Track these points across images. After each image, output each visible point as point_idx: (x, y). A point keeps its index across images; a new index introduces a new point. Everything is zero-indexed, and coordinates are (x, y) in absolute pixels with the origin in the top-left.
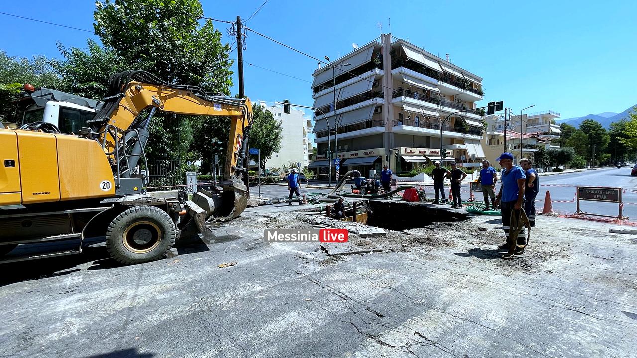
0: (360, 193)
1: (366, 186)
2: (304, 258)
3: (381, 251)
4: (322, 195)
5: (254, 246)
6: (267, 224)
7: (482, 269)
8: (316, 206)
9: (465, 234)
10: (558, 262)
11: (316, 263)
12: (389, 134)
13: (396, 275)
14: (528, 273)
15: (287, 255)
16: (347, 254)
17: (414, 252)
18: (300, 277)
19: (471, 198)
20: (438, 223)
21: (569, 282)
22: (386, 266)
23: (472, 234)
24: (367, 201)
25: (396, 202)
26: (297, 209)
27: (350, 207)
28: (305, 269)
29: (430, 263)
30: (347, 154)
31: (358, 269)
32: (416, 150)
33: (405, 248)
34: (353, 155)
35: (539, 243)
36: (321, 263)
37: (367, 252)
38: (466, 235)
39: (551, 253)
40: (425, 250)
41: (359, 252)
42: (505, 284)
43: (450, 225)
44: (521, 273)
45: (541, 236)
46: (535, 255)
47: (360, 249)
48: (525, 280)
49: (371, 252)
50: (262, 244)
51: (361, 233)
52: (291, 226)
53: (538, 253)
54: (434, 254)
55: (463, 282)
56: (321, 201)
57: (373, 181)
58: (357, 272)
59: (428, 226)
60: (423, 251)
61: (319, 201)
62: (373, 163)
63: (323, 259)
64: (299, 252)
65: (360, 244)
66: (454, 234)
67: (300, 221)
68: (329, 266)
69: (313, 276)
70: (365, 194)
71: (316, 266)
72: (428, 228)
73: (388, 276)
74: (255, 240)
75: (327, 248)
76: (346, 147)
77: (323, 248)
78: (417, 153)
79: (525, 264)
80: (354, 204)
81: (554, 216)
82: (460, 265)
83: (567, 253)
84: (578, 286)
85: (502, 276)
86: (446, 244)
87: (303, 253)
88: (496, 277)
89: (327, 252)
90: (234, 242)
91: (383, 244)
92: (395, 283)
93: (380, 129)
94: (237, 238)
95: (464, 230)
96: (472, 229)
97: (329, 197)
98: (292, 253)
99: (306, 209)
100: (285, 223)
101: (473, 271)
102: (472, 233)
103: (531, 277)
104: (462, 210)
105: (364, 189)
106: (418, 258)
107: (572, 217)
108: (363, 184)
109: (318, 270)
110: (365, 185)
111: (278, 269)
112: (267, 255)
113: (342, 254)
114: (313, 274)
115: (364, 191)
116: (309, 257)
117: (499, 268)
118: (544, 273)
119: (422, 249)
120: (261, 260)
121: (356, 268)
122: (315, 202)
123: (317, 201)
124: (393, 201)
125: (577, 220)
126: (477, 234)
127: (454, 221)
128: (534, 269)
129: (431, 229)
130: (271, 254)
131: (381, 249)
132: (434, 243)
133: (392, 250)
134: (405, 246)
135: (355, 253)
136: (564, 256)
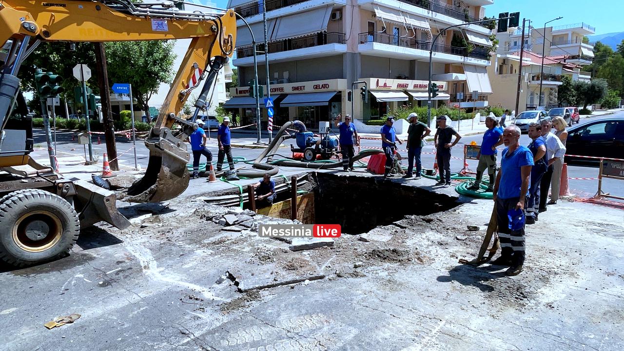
0: (305, 159)
1: (314, 147)
2: (197, 299)
3: (322, 277)
4: (245, 162)
5: (114, 277)
6: (142, 227)
7: (463, 306)
8: (232, 185)
9: (447, 238)
10: (562, 286)
11: (217, 308)
12: (353, 55)
13: (338, 326)
14: (523, 310)
15: (170, 293)
16: (269, 287)
17: (370, 276)
18: (186, 340)
19: (464, 169)
20: (413, 217)
21: (571, 322)
22: (327, 309)
23: (458, 239)
24: (314, 173)
25: (358, 175)
26: (199, 193)
27: (288, 184)
28: (198, 322)
29: (392, 297)
30: (287, 88)
31: (284, 316)
32: (393, 83)
33: (358, 270)
34: (297, 88)
35: (544, 251)
36: (226, 308)
37: (300, 281)
38: (450, 240)
39: (556, 270)
40: (386, 273)
41: (287, 283)
42: (490, 333)
43: (429, 221)
44: (514, 310)
45: (549, 237)
46: (537, 274)
47: (290, 276)
48: (517, 323)
49: (307, 282)
50: (130, 271)
51: (296, 242)
52: (184, 229)
53: (540, 271)
54: (399, 280)
55: (434, 331)
56: (241, 176)
57: (325, 138)
58: (279, 322)
59: (398, 222)
60: (384, 274)
61: (238, 175)
62: (327, 104)
63: (229, 300)
64: (192, 286)
65: (291, 268)
66: (432, 238)
67: (201, 218)
68: (237, 314)
69: (208, 338)
70: (313, 160)
71: (217, 315)
72: (398, 226)
73: (325, 329)
74: (119, 263)
75: (238, 277)
76: (286, 75)
77: (231, 277)
78: (394, 87)
79: (521, 293)
80: (293, 179)
81: (570, 200)
82: (434, 300)
83: (575, 268)
84: (582, 328)
85: (488, 318)
86: (419, 259)
87: (197, 288)
88: (481, 320)
89: (237, 284)
90: (80, 268)
91: (328, 264)
92: (336, 343)
93: (338, 48)
94: (85, 260)
95: (447, 229)
96: (459, 227)
97: (256, 166)
98: (179, 289)
99: (214, 192)
100: (174, 224)
101: (451, 312)
102: (458, 237)
103: (525, 317)
104: (450, 191)
105: (310, 152)
106: (374, 289)
107: (591, 201)
108: (310, 143)
109: (218, 324)
110: (313, 144)
111: (151, 326)
112: (135, 296)
113: (261, 288)
114: (209, 333)
115: (310, 155)
116: (208, 295)
117: (486, 301)
118: (542, 307)
119: (382, 270)
120: (123, 309)
121: (279, 315)
122: (230, 177)
123: (235, 176)
124: (352, 174)
125: (596, 207)
126: (464, 238)
127: (436, 210)
128: (532, 301)
129: (402, 227)
130: (143, 295)
131: (322, 274)
132: (401, 258)
133: (339, 276)
134: (359, 266)
135: (282, 284)
136: (572, 274)
